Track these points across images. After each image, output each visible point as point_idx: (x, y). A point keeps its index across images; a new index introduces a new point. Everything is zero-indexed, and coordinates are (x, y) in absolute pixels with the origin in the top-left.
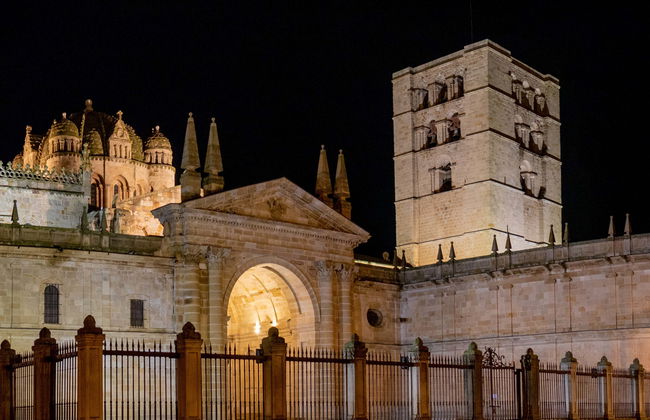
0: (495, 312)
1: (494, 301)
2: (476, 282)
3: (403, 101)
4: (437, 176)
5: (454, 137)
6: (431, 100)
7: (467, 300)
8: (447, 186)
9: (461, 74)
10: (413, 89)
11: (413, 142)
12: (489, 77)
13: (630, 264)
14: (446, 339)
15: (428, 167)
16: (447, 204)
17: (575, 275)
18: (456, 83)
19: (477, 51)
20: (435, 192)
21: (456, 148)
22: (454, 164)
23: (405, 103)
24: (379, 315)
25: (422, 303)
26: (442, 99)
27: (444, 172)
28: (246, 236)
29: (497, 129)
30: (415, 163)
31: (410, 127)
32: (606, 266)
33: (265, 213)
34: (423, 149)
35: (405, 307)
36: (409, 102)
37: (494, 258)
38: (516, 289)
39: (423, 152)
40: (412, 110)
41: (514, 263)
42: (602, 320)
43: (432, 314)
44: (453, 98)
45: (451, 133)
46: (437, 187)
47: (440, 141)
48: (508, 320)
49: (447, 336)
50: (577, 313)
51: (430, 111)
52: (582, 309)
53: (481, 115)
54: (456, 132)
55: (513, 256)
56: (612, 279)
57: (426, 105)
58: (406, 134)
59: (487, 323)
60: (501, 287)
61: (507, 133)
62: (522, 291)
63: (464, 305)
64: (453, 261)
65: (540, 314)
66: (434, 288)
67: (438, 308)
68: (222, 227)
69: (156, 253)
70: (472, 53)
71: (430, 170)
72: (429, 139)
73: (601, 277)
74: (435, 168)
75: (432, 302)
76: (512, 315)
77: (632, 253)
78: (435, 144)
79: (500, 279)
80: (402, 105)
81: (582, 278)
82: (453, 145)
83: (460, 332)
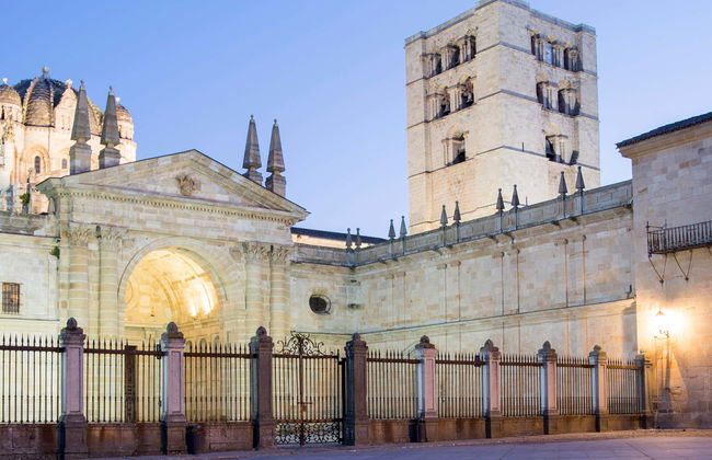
0: (443, 294)
1: (442, 281)
2: (425, 261)
3: (415, 67)
4: (451, 146)
5: (468, 103)
6: (444, 65)
7: (416, 281)
8: (461, 157)
9: (473, 33)
10: (425, 55)
11: (426, 112)
12: (501, 33)
13: (581, 227)
14: (396, 327)
15: (441, 138)
16: (460, 177)
17: (523, 245)
18: (469, 45)
19: (488, 7)
20: (449, 165)
21: (468, 115)
22: (468, 132)
23: (417, 70)
24: (327, 301)
25: (374, 287)
26: (455, 63)
27: (458, 142)
28: (147, 215)
29: (513, 90)
30: (427, 134)
31: (422, 95)
32: (556, 232)
33: (174, 189)
34: (437, 118)
35: (358, 292)
36: (421, 70)
37: (442, 232)
38: (464, 267)
39: (436, 122)
40: (425, 78)
41: (462, 237)
42: (552, 298)
43: (384, 299)
44: (465, 61)
45: (465, 98)
46: (451, 160)
47: (453, 109)
48: (456, 304)
49: (398, 323)
50: (525, 292)
51: (441, 76)
52: (531, 286)
53: (493, 76)
54: (470, 97)
55: (461, 228)
56: (561, 248)
57: (439, 70)
58: (419, 103)
59: (435, 307)
60: (449, 265)
61: (524, 94)
62: (470, 268)
63: (413, 288)
64: (404, 238)
65: (487, 294)
66: (384, 269)
67: (389, 291)
68: (117, 204)
69: (36, 233)
70: (483, 9)
71: (443, 141)
72: (443, 107)
73: (550, 245)
74: (448, 139)
75: (384, 286)
76: (459, 297)
77: (583, 213)
78: (447, 113)
79: (447, 256)
80: (414, 72)
81: (530, 249)
82: (466, 112)
83: (409, 318)
